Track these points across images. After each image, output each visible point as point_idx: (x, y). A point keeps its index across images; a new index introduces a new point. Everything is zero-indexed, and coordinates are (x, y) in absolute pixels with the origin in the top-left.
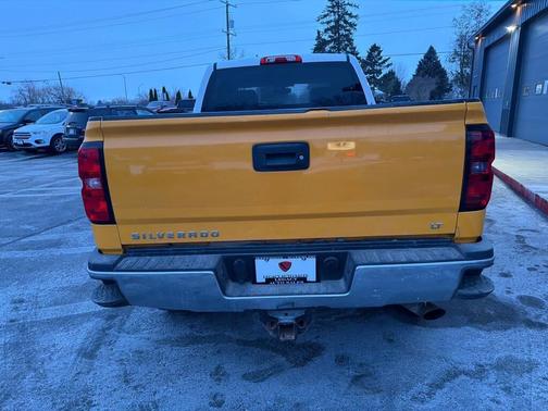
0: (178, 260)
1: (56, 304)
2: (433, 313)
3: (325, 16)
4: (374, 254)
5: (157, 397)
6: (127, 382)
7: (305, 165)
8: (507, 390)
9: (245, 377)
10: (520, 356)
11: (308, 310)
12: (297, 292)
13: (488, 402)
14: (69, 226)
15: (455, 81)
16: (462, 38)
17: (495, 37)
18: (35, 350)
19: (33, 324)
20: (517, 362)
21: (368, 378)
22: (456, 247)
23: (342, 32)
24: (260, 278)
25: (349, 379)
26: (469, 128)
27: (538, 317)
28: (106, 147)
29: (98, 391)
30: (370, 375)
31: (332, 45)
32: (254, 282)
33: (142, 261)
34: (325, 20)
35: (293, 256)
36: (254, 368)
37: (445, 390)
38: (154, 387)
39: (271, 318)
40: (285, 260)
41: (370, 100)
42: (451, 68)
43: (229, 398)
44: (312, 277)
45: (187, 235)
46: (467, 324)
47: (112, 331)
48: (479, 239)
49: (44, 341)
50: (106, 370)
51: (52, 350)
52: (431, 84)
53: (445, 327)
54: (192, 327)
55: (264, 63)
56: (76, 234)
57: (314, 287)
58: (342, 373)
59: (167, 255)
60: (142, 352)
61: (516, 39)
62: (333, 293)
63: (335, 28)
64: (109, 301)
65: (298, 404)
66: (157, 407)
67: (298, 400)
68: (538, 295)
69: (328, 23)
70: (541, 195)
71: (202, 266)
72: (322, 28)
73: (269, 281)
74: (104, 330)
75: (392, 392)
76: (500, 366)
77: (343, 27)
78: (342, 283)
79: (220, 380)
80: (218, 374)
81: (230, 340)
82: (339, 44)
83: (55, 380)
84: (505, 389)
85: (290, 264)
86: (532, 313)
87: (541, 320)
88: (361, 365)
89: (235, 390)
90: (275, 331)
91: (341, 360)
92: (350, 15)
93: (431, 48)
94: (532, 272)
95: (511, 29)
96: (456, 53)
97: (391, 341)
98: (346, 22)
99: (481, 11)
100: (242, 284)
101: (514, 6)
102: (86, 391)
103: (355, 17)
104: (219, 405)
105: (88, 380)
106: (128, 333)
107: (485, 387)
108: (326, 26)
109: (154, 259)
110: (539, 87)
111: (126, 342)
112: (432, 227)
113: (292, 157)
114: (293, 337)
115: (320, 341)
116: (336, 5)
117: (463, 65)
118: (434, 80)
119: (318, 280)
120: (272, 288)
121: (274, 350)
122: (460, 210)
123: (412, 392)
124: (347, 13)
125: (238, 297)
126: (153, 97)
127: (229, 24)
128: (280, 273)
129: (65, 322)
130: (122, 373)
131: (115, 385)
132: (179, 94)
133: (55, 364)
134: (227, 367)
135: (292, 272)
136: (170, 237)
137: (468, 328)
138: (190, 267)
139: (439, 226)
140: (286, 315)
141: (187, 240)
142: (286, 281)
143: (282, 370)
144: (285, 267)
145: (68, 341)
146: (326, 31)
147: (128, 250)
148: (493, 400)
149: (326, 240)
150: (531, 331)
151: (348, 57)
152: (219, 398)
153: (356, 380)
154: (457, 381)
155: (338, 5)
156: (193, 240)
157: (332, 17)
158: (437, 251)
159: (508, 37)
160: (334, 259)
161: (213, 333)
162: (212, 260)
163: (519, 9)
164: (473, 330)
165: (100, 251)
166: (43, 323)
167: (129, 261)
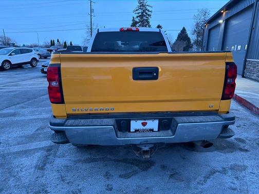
0: (95, 121)
1: (18, 144)
2: (207, 145)
3: (137, 10)
4: (185, 119)
5: (80, 187)
6: (63, 180)
7: (156, 78)
8: (237, 178)
9: (121, 176)
10: (240, 164)
11: (155, 144)
12: (150, 136)
13: (229, 184)
14: (18, 106)
15: (195, 43)
16: (197, 25)
17: (213, 25)
18: (12, 167)
19: (8, 154)
20: (238, 166)
21: (177, 175)
22: (219, 116)
23: (145, 18)
24: (132, 130)
25: (169, 176)
26: (227, 64)
27: (244, 147)
28: (62, 66)
29: (49, 186)
30: (177, 173)
31: (140, 24)
32: (130, 131)
33: (77, 121)
34: (137, 12)
35: (148, 119)
36: (124, 172)
37: (211, 179)
38: (77, 182)
39: (139, 148)
40: (145, 121)
41: (169, 50)
42: (193, 38)
43: (115, 187)
44: (156, 129)
45: (99, 110)
46: (215, 150)
47: (51, 157)
48: (228, 112)
49: (16, 162)
50: (51, 175)
51: (21, 166)
52: (184, 44)
53: (206, 152)
54: (90, 154)
55: (122, 30)
56: (23, 110)
57: (158, 134)
58: (165, 173)
59: (89, 119)
60: (67, 167)
61: (223, 26)
62: (166, 136)
63: (142, 16)
64: (60, 141)
65: (147, 188)
66: (80, 192)
67: (147, 186)
68: (242, 137)
69: (138, 13)
70: (238, 95)
71: (107, 124)
72: (135, 16)
73: (136, 131)
74: (46, 156)
75: (188, 181)
76: (232, 168)
77: (145, 16)
78: (170, 132)
79: (108, 178)
80: (108, 176)
81: (110, 160)
82: (143, 24)
83: (25, 181)
84: (236, 178)
85: (146, 123)
86: (242, 145)
87: (246, 148)
88: (173, 169)
89: (117, 183)
90: (140, 154)
91: (164, 167)
92: (148, 11)
93: (184, 28)
94: (239, 128)
95: (221, 21)
96: (195, 31)
97: (184, 158)
98: (146, 13)
99: (206, 13)
100: (124, 132)
101: (222, 11)
102: (43, 186)
103: (150, 11)
104: (111, 189)
105: (43, 180)
106: (59, 157)
107: (228, 177)
108: (137, 15)
109: (83, 121)
110: (233, 47)
111: (59, 162)
112: (210, 107)
113: (150, 74)
114: (149, 157)
115: (152, 159)
116: (142, 5)
117: (198, 36)
118: (185, 43)
119: (159, 131)
120: (138, 134)
121: (132, 164)
122: (221, 100)
123: (197, 180)
124: (147, 10)
125: (123, 138)
126: (53, 44)
127: (92, 11)
128: (142, 127)
129: (26, 153)
130: (60, 176)
131: (58, 182)
132: (65, 43)
133: (24, 173)
134: (111, 172)
135: (147, 127)
136: (91, 110)
137: (216, 152)
138: (102, 124)
139: (212, 106)
140: (145, 146)
141: (99, 112)
142: (144, 131)
143: (137, 173)
144: (144, 124)
145: (29, 162)
146: (137, 17)
147: (69, 116)
148: (232, 183)
149: (162, 112)
150: (242, 153)
151: (160, 30)
152: (110, 187)
153: (172, 176)
154: (215, 175)
155: (143, 6)
156: (102, 112)
157: (140, 11)
158: (212, 117)
159: (219, 25)
160: (167, 121)
161: (102, 157)
162: (111, 121)
163: (224, 13)
164: (218, 153)
165: (54, 117)
166: (14, 153)
167: (71, 122)
